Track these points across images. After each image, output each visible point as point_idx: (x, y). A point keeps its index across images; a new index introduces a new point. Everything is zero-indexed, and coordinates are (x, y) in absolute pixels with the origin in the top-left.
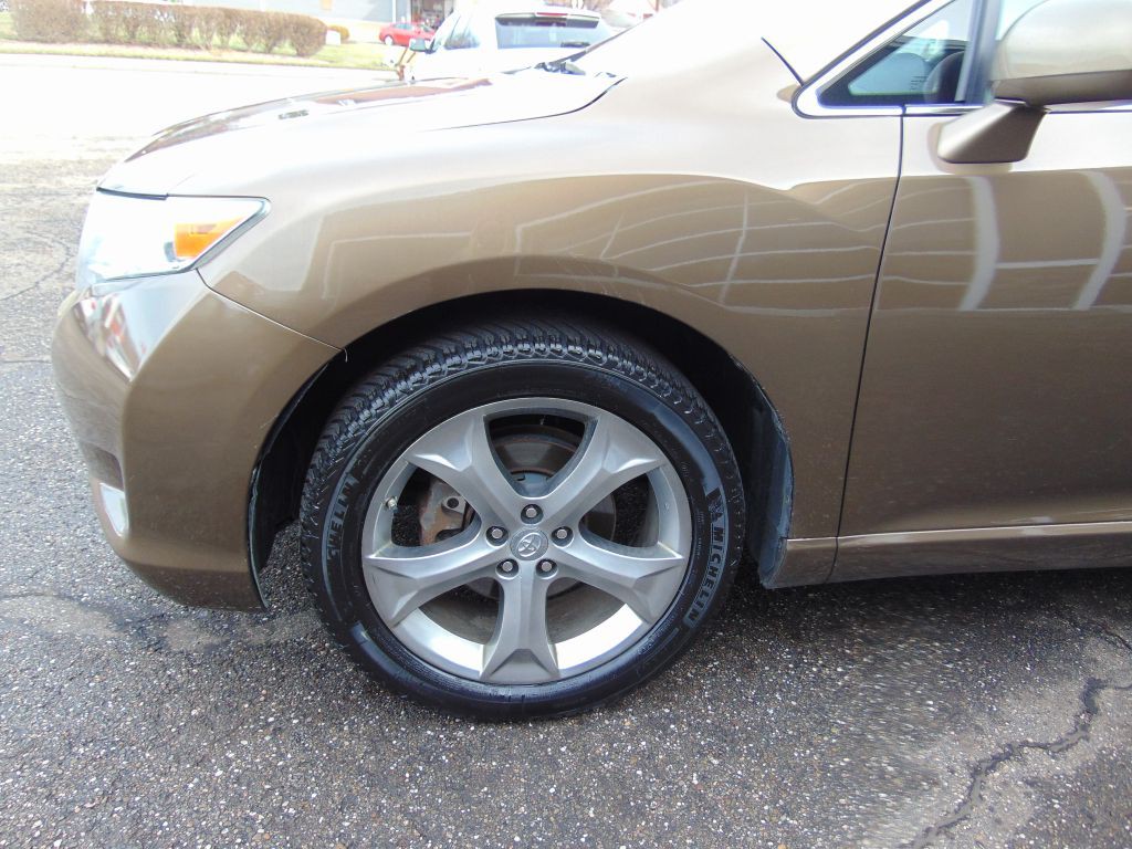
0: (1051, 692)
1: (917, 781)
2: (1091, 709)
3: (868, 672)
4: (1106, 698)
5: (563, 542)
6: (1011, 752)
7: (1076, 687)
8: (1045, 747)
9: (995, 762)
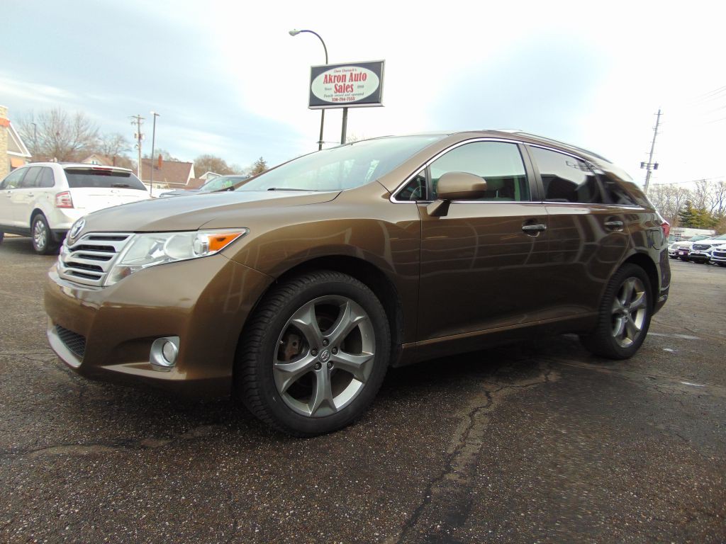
0: (478, 396)
1: (457, 421)
2: (490, 397)
3: (425, 402)
4: (492, 394)
5: (335, 353)
6: (476, 410)
7: (483, 394)
8: (484, 407)
9: (473, 413)
